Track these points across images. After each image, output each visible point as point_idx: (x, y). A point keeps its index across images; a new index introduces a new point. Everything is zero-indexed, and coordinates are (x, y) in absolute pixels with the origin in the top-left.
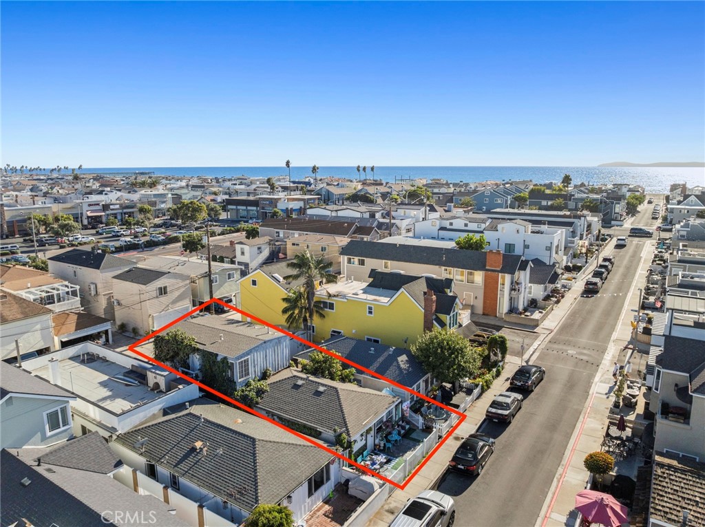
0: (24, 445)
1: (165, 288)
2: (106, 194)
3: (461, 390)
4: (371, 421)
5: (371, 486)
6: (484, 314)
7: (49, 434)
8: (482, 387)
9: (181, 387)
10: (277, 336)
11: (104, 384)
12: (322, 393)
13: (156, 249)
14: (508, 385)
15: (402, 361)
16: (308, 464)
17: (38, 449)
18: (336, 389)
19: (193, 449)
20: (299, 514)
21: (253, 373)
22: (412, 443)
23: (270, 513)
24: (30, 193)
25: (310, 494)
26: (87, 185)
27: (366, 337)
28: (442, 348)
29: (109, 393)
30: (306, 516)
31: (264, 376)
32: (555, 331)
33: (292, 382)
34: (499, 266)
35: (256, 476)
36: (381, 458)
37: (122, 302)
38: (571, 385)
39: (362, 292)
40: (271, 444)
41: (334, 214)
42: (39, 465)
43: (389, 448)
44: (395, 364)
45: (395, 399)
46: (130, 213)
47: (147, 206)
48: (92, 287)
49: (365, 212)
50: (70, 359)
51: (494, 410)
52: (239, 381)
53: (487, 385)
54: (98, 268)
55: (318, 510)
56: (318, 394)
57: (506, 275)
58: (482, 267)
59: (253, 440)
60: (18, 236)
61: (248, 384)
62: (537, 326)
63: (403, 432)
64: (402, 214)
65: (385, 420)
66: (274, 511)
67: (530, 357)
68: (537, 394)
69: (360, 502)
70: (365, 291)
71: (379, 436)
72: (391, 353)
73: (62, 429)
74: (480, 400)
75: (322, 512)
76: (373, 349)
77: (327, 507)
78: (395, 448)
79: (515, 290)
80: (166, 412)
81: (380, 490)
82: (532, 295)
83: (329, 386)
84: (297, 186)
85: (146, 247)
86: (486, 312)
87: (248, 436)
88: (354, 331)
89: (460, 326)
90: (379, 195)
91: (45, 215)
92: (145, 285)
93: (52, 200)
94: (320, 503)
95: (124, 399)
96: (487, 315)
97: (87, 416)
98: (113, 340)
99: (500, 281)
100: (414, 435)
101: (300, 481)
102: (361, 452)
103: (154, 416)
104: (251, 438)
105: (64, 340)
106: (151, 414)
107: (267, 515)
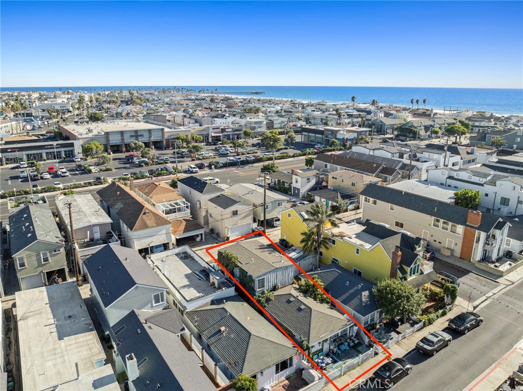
0: (142, 309)
1: (237, 211)
2: (226, 118)
3: (408, 322)
4: (329, 335)
5: (313, 377)
6: (460, 258)
7: (154, 305)
8: (424, 323)
9: (224, 289)
10: (286, 265)
11: (187, 276)
12: (302, 310)
13: (247, 167)
14: (446, 325)
15: (365, 296)
16: (277, 356)
17: (149, 312)
18: (311, 309)
19: (220, 331)
20: (269, 381)
21: (267, 286)
22: (356, 353)
23: (245, 381)
24: (182, 114)
25: (277, 372)
26: (218, 106)
27: (354, 268)
28: (392, 294)
29: (188, 283)
30: (272, 384)
31: (274, 289)
32: (516, 284)
33: (287, 297)
34: (477, 224)
35: (245, 357)
36: (329, 360)
37: (213, 215)
38: (501, 336)
39: (355, 236)
40: (259, 339)
41: (371, 153)
42: (146, 323)
43: (338, 353)
44: (359, 297)
45: (349, 323)
46: (238, 134)
47: (249, 130)
48: (198, 203)
49: (395, 153)
50: (175, 254)
51: (421, 344)
52: (258, 290)
53: (430, 322)
54: (201, 192)
55: (281, 382)
56: (300, 310)
57: (482, 232)
58: (464, 223)
59: (250, 334)
60: (171, 148)
61: (263, 293)
62: (501, 276)
63: (352, 344)
64: (427, 156)
65: (340, 335)
66: (247, 380)
67: (480, 304)
68: (467, 337)
69: (307, 384)
70: (358, 236)
71: (333, 344)
72: (359, 288)
73: (161, 303)
74: (420, 332)
75: (282, 384)
76: (348, 282)
77: (287, 382)
78: (343, 354)
79: (488, 244)
80: (213, 303)
81: (318, 381)
82: (509, 247)
83: (308, 306)
84: (360, 114)
85: (242, 164)
86: (462, 257)
87: (248, 331)
88: (346, 262)
89: (422, 273)
90: (423, 128)
91: (187, 136)
92: (224, 209)
93: (193, 121)
94: (283, 378)
95: (195, 289)
96: (463, 259)
97: (175, 296)
98: (205, 239)
99: (476, 235)
100: (359, 348)
101: (269, 365)
102: (317, 353)
103: (206, 305)
104: (249, 333)
105: (178, 238)
106: (206, 302)
107: (243, 382)
